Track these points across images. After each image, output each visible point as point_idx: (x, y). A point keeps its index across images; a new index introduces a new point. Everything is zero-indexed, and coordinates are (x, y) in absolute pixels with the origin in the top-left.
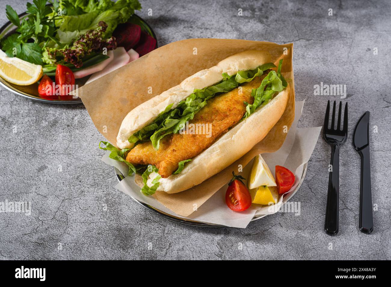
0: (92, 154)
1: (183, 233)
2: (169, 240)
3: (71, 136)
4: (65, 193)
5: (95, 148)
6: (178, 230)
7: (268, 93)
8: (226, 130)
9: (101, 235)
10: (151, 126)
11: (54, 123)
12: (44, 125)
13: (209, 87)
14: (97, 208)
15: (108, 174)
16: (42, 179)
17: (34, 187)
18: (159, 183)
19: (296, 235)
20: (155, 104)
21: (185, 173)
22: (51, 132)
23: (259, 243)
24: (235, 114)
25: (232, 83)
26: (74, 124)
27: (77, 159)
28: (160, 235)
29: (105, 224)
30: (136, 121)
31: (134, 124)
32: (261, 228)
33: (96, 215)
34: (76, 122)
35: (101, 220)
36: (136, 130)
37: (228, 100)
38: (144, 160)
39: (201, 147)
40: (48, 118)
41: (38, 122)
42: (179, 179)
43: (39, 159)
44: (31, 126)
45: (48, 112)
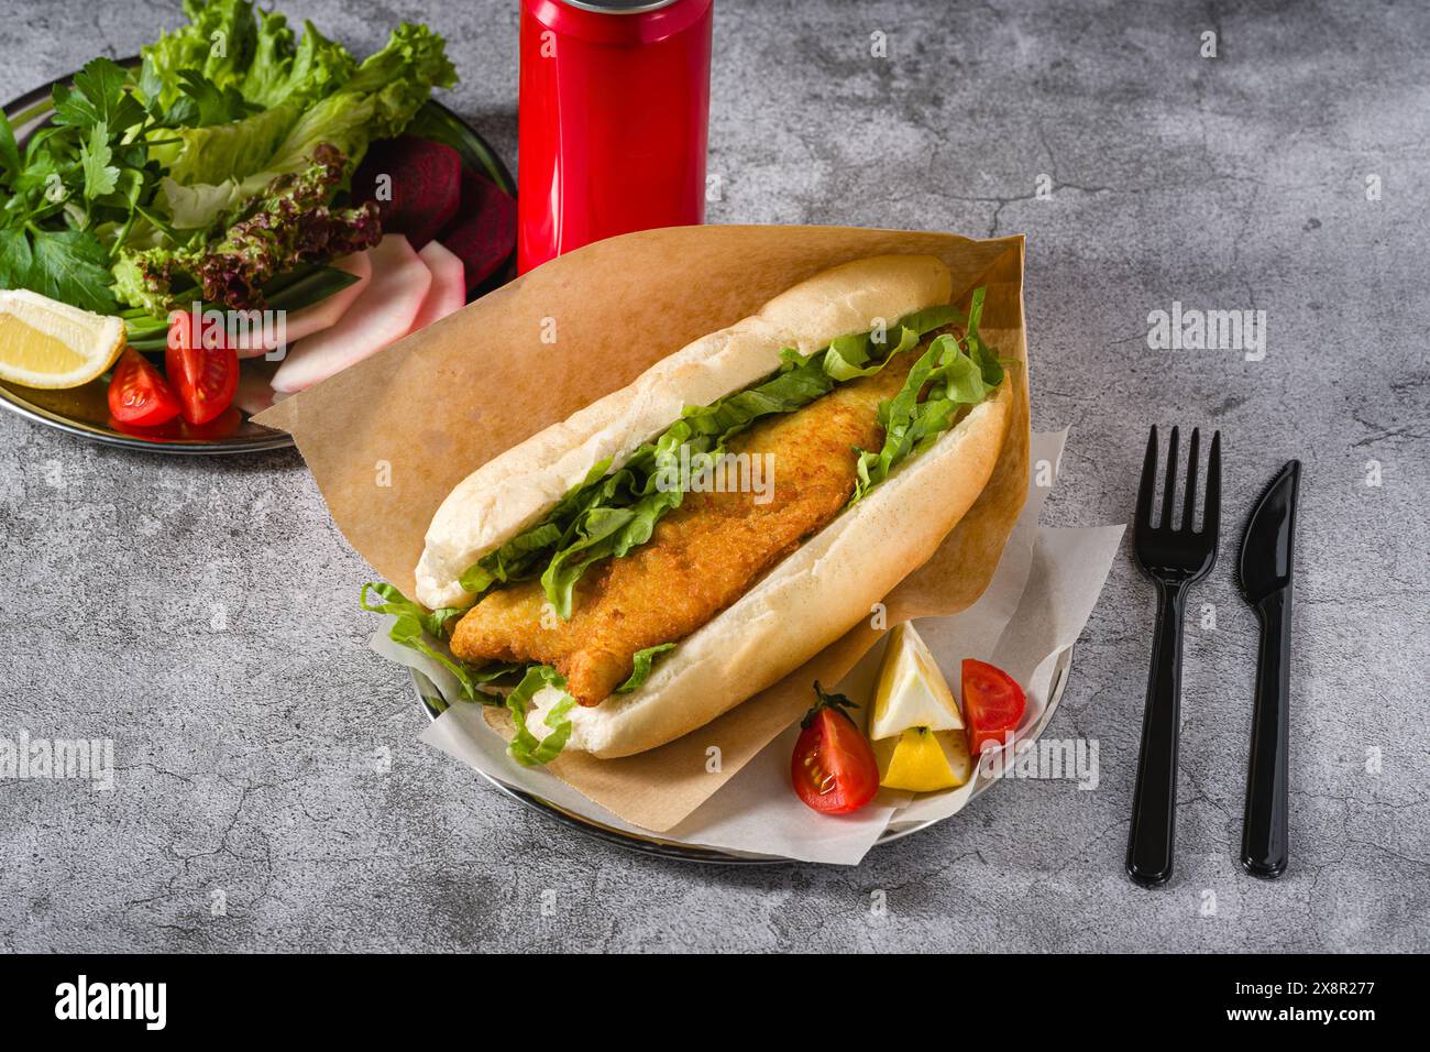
0: (329, 631)
1: (656, 889)
2: (612, 911)
3: (249, 569)
4: (251, 765)
5: (338, 611)
6: (639, 879)
7: (935, 410)
8: (793, 544)
9: (384, 901)
10: (537, 532)
11: (184, 525)
12: (148, 532)
13: (733, 395)
14: (365, 812)
15: (392, 699)
16: (166, 721)
17: (144, 749)
18: (570, 722)
19: (1032, 889)
20: (551, 457)
21: (657, 689)
22: (176, 557)
23: (909, 915)
24: (824, 489)
25: (812, 380)
26: (255, 526)
27: (277, 648)
28: (582, 894)
29: (395, 865)
30: (486, 516)
31: (482, 526)
32: (915, 867)
33: (364, 836)
34: (261, 520)
35: (380, 852)
36: (487, 549)
37: (799, 440)
38: (516, 646)
39: (709, 601)
40: (159, 504)
41: (125, 521)
42: (636, 709)
43: (148, 653)
44: (102, 538)
45: (155, 486)
